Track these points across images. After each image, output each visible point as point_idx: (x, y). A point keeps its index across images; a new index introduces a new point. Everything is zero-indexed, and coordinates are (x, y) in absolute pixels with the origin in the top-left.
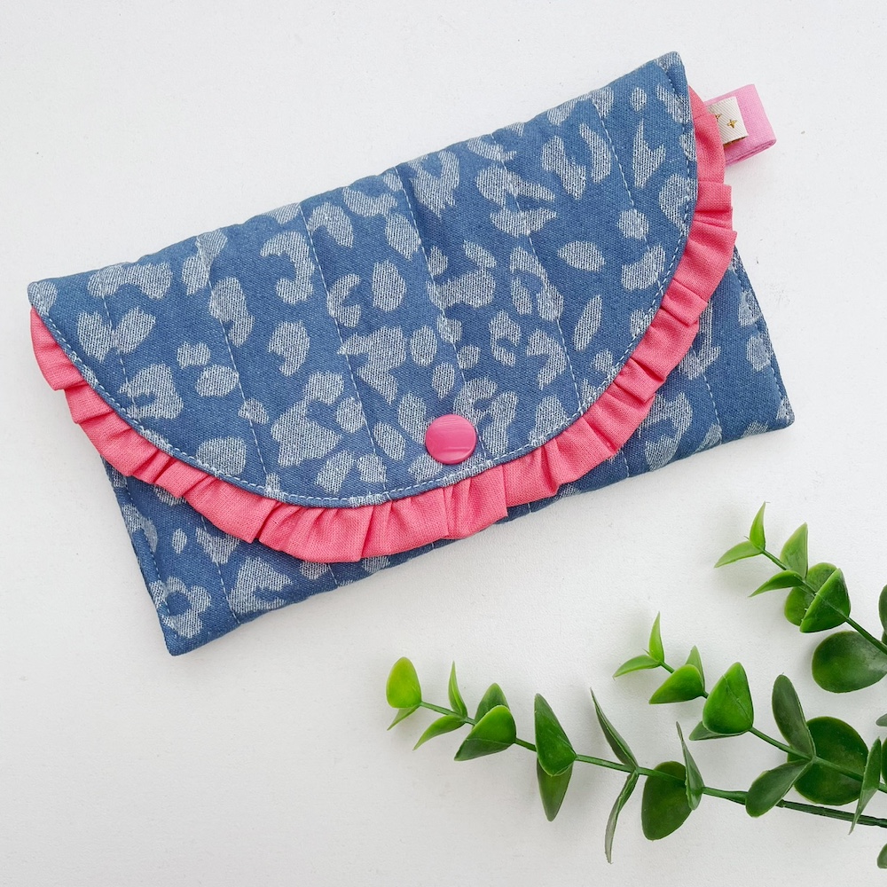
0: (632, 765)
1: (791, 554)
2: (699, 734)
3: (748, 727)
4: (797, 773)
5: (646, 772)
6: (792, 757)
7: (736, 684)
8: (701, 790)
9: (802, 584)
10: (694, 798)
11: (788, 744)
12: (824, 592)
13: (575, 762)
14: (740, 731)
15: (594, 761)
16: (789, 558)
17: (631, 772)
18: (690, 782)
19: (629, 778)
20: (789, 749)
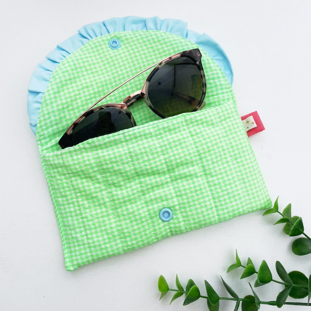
0: (237, 298)
1: (286, 213)
2: (257, 285)
3: (272, 280)
4: (289, 291)
5: (242, 299)
6: (286, 286)
7: (265, 267)
8: (260, 303)
9: (289, 222)
10: (258, 305)
11: (284, 282)
12: (296, 224)
13: (220, 300)
14: (269, 282)
15: (225, 299)
16: (285, 214)
17: (237, 301)
18: (256, 301)
19: (237, 303)
20: (285, 284)
